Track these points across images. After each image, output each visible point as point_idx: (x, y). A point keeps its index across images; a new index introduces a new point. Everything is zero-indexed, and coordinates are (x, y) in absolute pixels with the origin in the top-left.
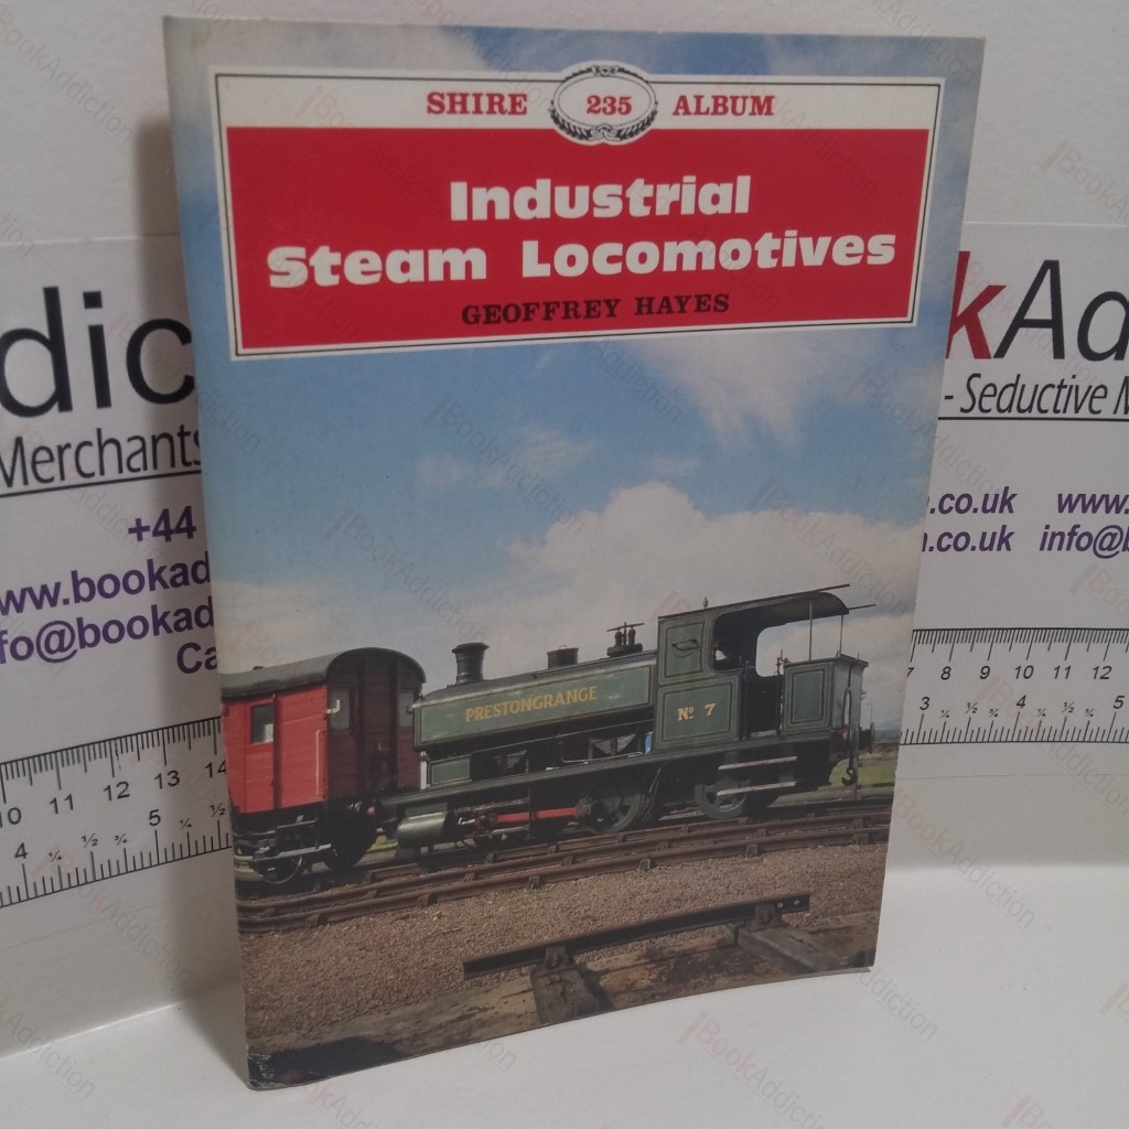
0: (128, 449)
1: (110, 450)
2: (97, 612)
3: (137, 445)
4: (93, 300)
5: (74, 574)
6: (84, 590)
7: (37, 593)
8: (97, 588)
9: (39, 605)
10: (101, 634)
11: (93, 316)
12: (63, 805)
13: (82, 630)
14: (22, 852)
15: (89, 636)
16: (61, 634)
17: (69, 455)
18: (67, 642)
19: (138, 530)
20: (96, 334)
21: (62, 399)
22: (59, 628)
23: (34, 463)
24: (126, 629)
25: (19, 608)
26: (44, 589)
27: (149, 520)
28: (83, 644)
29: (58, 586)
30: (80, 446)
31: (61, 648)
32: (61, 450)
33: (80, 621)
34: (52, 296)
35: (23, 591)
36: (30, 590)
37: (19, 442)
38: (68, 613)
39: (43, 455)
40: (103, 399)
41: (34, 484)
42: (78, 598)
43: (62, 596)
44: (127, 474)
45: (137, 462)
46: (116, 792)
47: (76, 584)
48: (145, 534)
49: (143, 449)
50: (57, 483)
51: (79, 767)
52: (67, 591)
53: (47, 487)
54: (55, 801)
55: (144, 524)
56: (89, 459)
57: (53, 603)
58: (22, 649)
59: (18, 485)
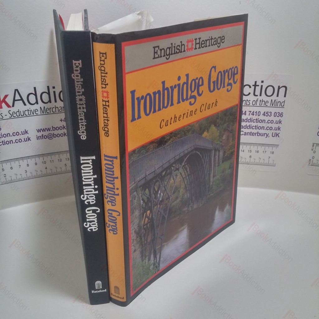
0: (59, 108)
1: (57, 109)
2: (56, 132)
3: (61, 108)
4: (54, 88)
5: (52, 126)
6: (54, 129)
7: (47, 129)
8: (56, 129)
9: (48, 131)
10: (57, 136)
11: (54, 90)
12: (52, 162)
13: (54, 135)
14: (46, 168)
15: (55, 136)
16: (51, 135)
17: (51, 109)
18: (52, 136)
19: (61, 120)
20: (54, 92)
21: (50, 101)
22: (50, 134)
23: (46, 110)
24: (60, 135)
25: (45, 131)
26: (48, 128)
27: (63, 119)
28: (54, 137)
29: (50, 128)
30: (53, 108)
31: (51, 137)
32: (50, 108)
33: (53, 133)
34: (48, 87)
35: (45, 129)
36: (46, 129)
37: (44, 107)
38: (52, 132)
39: (48, 109)
40: (56, 101)
41: (46, 113)
42: (53, 130)
43: (51, 130)
44: (59, 112)
45: (61, 110)
46: (60, 160)
47: (53, 128)
48: (62, 121)
49: (62, 109)
50: (50, 113)
51: (54, 156)
52: (51, 129)
53: (48, 114)
54: (51, 161)
55: (62, 119)
56: (54, 110)
57: (50, 131)
58: (45, 137)
59: (44, 113)
